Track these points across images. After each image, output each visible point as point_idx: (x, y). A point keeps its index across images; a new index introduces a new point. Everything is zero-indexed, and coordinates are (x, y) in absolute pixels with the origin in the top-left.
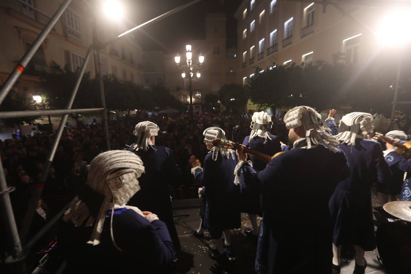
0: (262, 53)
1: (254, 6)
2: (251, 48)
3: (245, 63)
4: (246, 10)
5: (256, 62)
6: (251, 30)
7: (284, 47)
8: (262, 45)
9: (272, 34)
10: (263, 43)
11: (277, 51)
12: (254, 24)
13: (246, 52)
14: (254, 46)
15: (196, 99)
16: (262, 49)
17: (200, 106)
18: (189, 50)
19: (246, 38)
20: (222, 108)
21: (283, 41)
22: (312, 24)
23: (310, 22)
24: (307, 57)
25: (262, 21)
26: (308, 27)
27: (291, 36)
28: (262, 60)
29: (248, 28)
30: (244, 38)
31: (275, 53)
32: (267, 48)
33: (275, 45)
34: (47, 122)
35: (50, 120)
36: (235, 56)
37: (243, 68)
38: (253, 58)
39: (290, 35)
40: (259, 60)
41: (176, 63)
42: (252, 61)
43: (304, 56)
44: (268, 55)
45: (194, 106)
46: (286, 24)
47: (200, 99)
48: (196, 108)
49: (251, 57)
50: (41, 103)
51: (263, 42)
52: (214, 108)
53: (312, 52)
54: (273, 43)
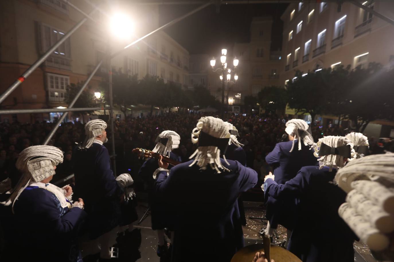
0: (308, 55)
1: (303, 6)
2: (297, 50)
3: (289, 65)
4: (294, 11)
5: (300, 65)
6: (298, 32)
7: (332, 48)
8: (308, 47)
9: (320, 35)
10: (310, 45)
11: (324, 52)
12: (301, 25)
13: (290, 54)
14: (299, 48)
15: (235, 100)
16: (307, 51)
17: (239, 107)
18: (223, 54)
19: (291, 40)
20: (261, 111)
21: (333, 41)
22: (370, 21)
23: (368, 19)
24: (360, 59)
25: (311, 21)
26: (364, 24)
27: (342, 36)
28: (306, 63)
29: (295, 29)
30: (289, 40)
31: (322, 55)
32: (313, 49)
33: (323, 46)
34: (102, 113)
35: (105, 112)
36: (280, 58)
37: (286, 71)
38: (297, 61)
39: (341, 34)
40: (303, 62)
41: (211, 67)
42: (295, 63)
43: (356, 58)
44: (313, 57)
45: (233, 107)
46: (337, 23)
47: (240, 101)
48: (234, 109)
49: (295, 59)
50: (100, 98)
51: (309, 43)
52: (253, 110)
53: (368, 53)
54: (321, 44)
